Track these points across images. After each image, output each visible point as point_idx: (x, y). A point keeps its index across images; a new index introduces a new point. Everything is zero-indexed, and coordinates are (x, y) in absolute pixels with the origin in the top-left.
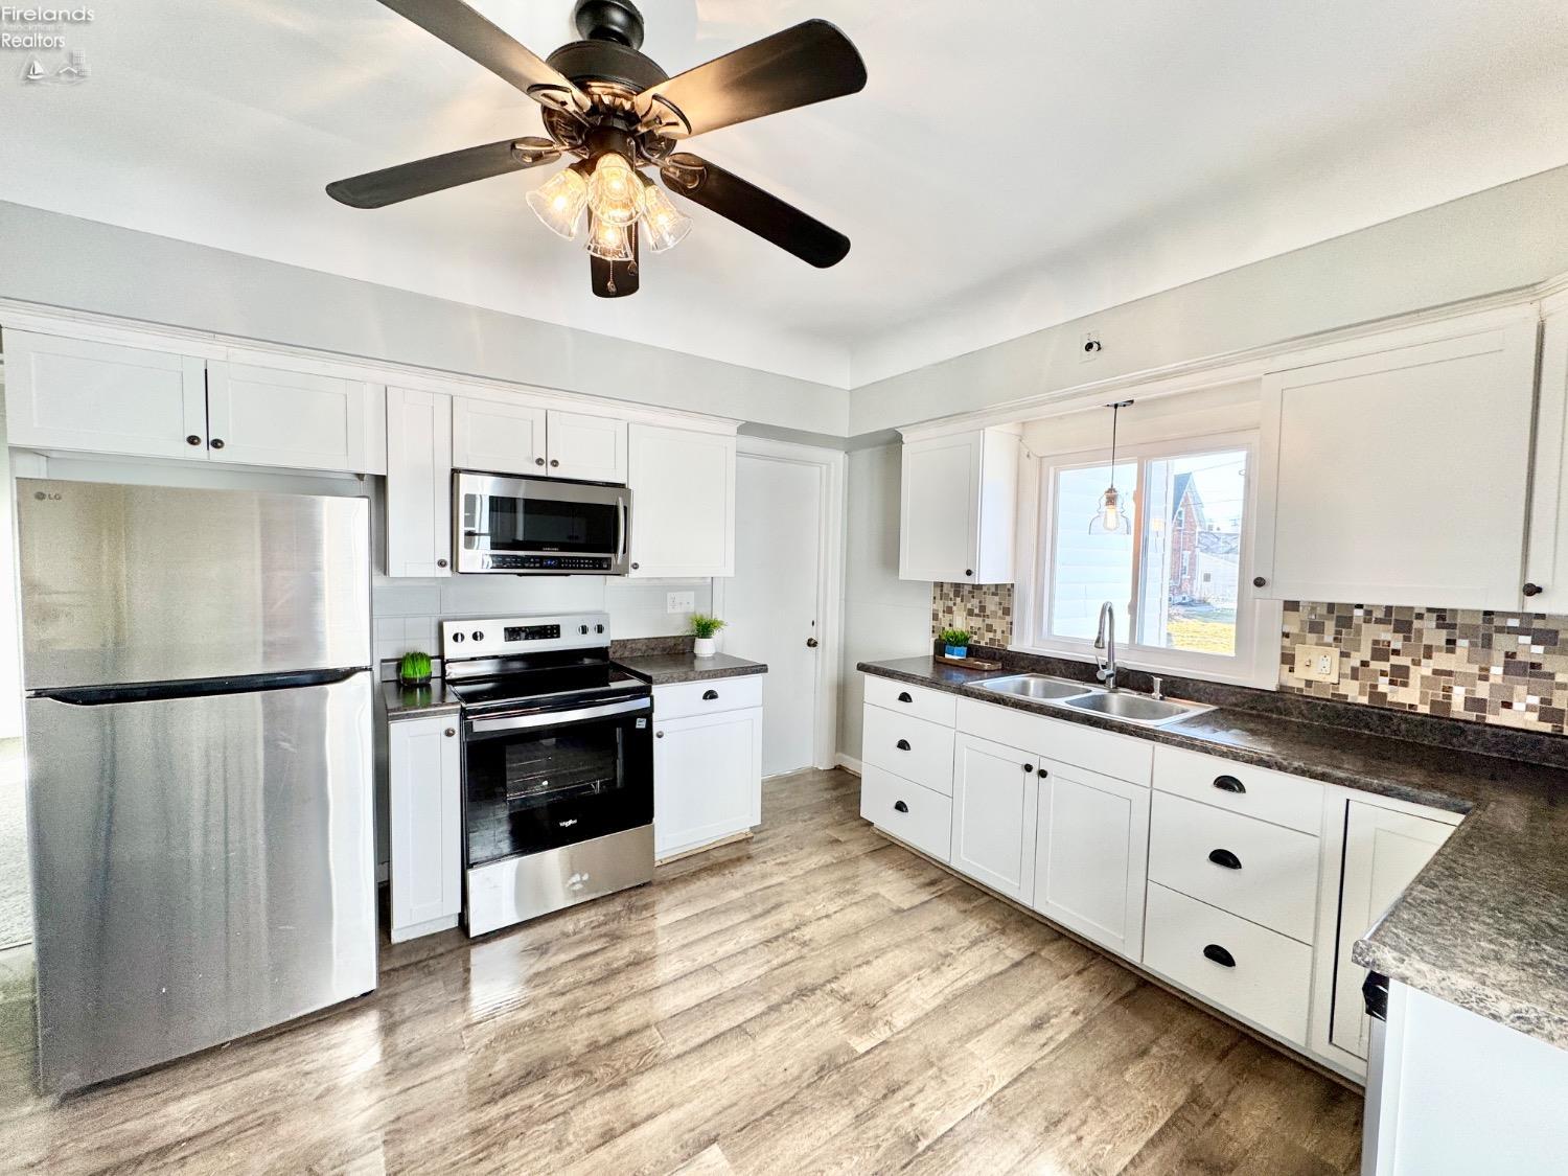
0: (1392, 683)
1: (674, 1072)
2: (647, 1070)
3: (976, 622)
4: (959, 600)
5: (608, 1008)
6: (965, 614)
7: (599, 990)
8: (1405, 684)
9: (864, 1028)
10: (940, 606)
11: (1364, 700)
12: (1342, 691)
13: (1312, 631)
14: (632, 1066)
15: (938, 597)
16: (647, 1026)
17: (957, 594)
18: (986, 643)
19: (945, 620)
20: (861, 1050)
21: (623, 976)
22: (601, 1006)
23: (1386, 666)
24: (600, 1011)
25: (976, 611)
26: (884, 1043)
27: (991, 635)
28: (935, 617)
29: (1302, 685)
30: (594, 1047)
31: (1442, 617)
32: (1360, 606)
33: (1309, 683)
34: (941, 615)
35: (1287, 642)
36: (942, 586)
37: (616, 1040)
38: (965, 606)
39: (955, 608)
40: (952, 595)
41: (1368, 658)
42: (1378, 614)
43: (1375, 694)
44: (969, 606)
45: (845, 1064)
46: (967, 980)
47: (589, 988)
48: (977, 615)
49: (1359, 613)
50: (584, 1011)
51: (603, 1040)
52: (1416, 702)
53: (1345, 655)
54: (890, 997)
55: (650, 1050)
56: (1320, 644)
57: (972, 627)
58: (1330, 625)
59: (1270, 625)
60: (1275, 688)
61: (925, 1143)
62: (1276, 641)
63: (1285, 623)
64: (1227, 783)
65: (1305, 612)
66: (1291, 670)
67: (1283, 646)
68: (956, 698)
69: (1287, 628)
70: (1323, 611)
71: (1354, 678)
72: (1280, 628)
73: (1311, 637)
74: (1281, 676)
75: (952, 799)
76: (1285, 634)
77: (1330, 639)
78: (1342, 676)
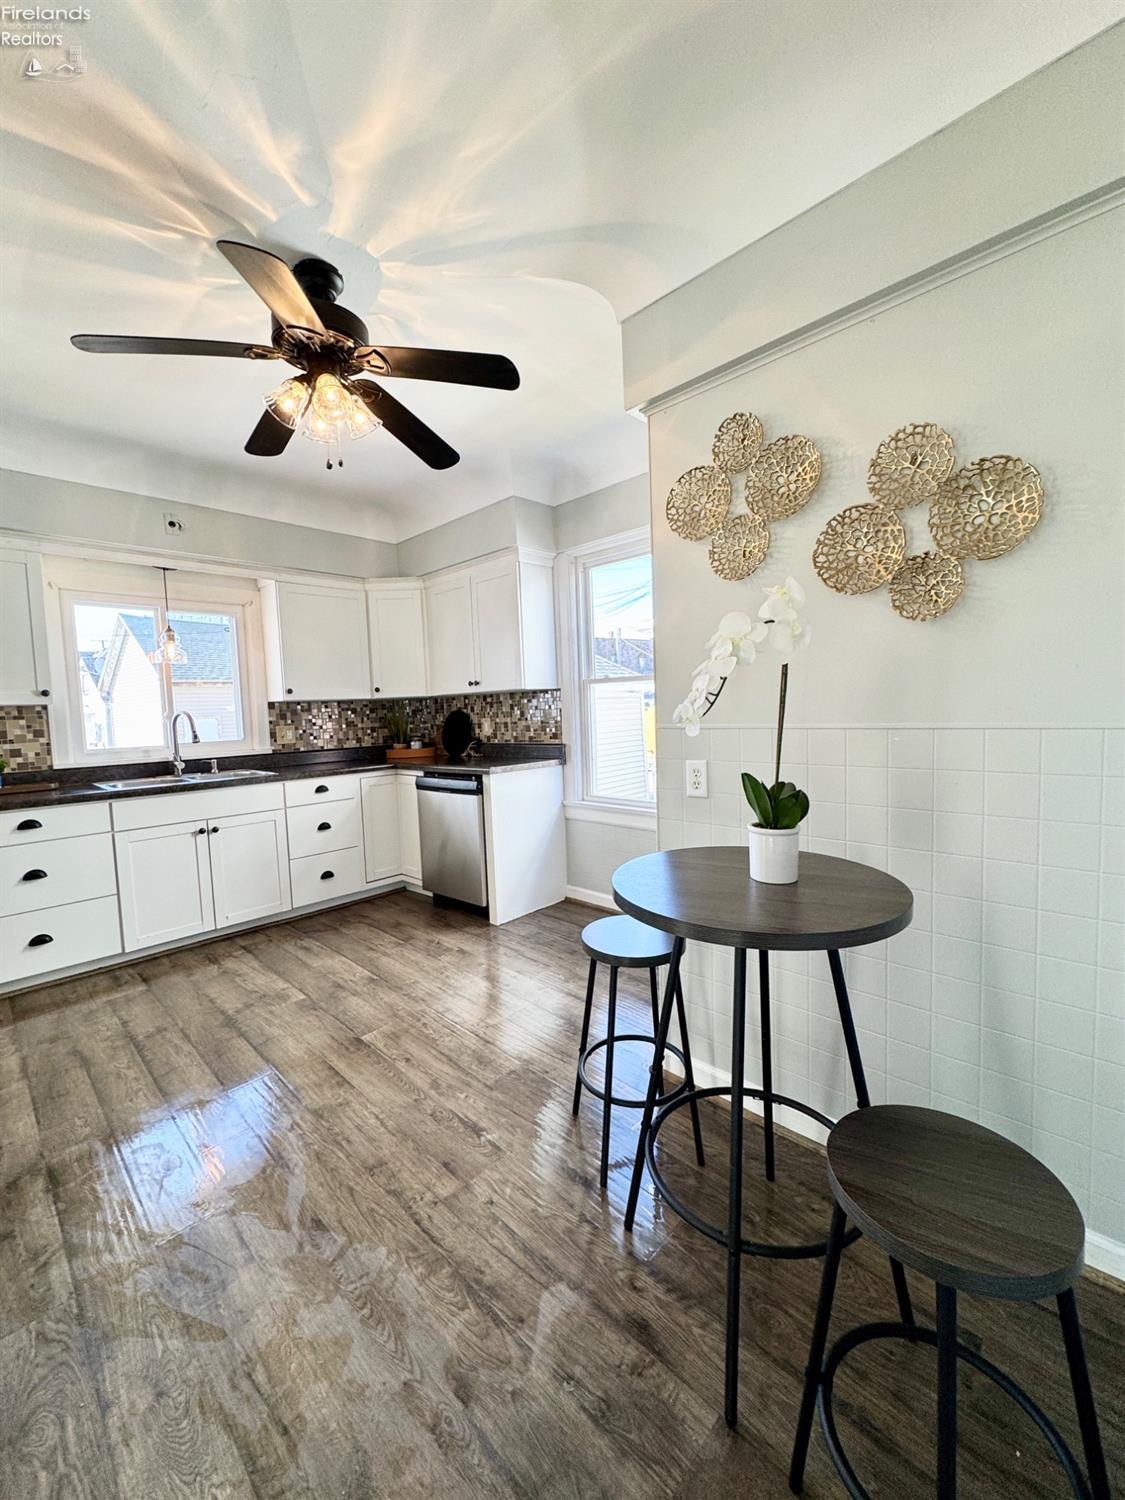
0: (315, 738)
8: (318, 738)
11: (306, 749)
12: (297, 747)
13: (281, 718)
23: (311, 731)
26: (300, 990)
29: (281, 747)
31: (326, 702)
32: (299, 703)
33: (283, 745)
35: (272, 726)
41: (304, 728)
42: (307, 706)
43: (310, 746)
49: (299, 707)
52: (322, 745)
53: (296, 729)
56: (286, 724)
58: (289, 715)
59: (264, 717)
60: (271, 752)
61: (375, 977)
62: (267, 728)
63: (270, 716)
64: (321, 789)
65: (277, 711)
66: (275, 741)
67: (271, 729)
68: (110, 805)
69: (271, 719)
70: (284, 708)
71: (301, 739)
72: (267, 719)
73: (282, 722)
74: (272, 745)
75: (118, 894)
76: (271, 722)
77: (289, 722)
78: (297, 739)
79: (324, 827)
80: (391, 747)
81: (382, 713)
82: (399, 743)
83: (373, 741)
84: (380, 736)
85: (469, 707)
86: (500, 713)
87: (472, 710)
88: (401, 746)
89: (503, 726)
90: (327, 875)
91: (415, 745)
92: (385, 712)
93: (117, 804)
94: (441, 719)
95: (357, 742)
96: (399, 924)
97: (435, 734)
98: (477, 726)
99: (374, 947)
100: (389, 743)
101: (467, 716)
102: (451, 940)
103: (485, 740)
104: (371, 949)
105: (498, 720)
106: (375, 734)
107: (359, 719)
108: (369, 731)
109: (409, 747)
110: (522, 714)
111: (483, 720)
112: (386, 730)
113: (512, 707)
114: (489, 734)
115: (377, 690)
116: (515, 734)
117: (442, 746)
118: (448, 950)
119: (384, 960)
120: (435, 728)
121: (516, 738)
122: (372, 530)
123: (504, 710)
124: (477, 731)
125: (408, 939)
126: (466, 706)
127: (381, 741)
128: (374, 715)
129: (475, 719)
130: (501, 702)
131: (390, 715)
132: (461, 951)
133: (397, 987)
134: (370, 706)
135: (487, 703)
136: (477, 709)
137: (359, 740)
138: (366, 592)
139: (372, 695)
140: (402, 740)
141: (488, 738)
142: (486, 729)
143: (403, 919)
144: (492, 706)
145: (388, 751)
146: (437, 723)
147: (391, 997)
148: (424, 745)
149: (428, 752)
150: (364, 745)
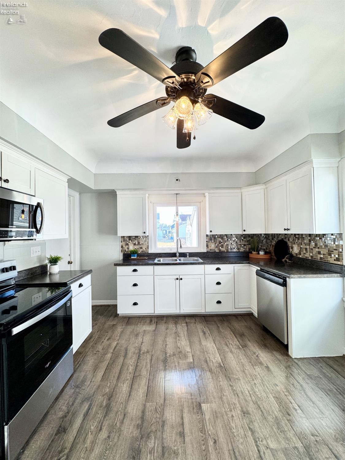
0: (222, 247)
1: (170, 405)
2: (163, 412)
3: (136, 247)
4: (130, 241)
5: (125, 415)
6: (133, 245)
7: (112, 415)
8: (223, 247)
9: (186, 357)
10: (124, 243)
11: (218, 251)
12: (215, 250)
13: (210, 240)
14: (158, 416)
15: (123, 241)
16: (145, 405)
17: (130, 240)
18: (140, 252)
19: (126, 248)
20: (192, 360)
21: (113, 404)
22: (121, 417)
23: (220, 245)
24: (124, 419)
25: (137, 244)
26: (193, 356)
27: (142, 250)
28: (122, 247)
29: (210, 250)
30: (140, 427)
31: (226, 235)
32: (216, 235)
33: (211, 250)
34: (124, 246)
35: (207, 243)
36: (124, 238)
37: (142, 418)
38: (133, 242)
39: (129, 244)
40: (128, 240)
41: (218, 244)
42: (219, 236)
43: (220, 250)
44: (134, 242)
45: (194, 365)
46: (186, 334)
47: (107, 418)
48: (137, 245)
49: (217, 236)
50: (118, 424)
51: (139, 422)
52: (224, 250)
53: (215, 244)
54: (180, 347)
55: (156, 408)
56: (212, 242)
57: (135, 248)
58: (213, 239)
59: (204, 240)
60: (206, 252)
61: (222, 364)
62: (205, 243)
63: (206, 239)
64: (218, 269)
65: (209, 237)
66: (208, 248)
67: (207, 244)
68: (154, 267)
69: (207, 240)
70: (212, 236)
71: (217, 247)
72: (206, 240)
73: (210, 241)
74: (207, 249)
75: (154, 295)
76: (207, 241)
77: (213, 241)
78: (215, 248)
79: (218, 283)
80: (251, 253)
81: (248, 239)
82: (254, 251)
83: (244, 249)
84: (247, 248)
85: (287, 239)
86: (303, 242)
87: (289, 240)
88: (255, 253)
89: (304, 249)
90: (219, 302)
91: (262, 253)
92: (250, 238)
93: (156, 267)
94: (274, 243)
95: (238, 250)
96: (243, 335)
97: (271, 249)
98: (291, 248)
99: (228, 344)
100: (251, 251)
101: (286, 243)
102: (264, 356)
103: (295, 255)
104: (227, 345)
105: (302, 246)
106: (245, 247)
107: (239, 241)
108: (243, 246)
109: (259, 254)
110: (316, 245)
111: (294, 245)
112: (250, 246)
113: (310, 241)
114: (297, 252)
115: (244, 231)
116: (311, 254)
117: (274, 255)
118: (261, 363)
119: (230, 355)
120: (271, 246)
121: (312, 257)
122: (245, 168)
123: (305, 241)
124: (291, 250)
125: (244, 346)
126: (286, 238)
127: (248, 250)
128: (245, 239)
129: (290, 244)
130: (304, 238)
131: (252, 240)
132: (267, 368)
133: (229, 377)
134: (244, 236)
135: (296, 238)
136: (291, 240)
137: (238, 249)
138: (241, 192)
139: (242, 233)
140: (256, 251)
141: (296, 254)
142: (295, 250)
143: (246, 332)
144: (298, 239)
145: (250, 254)
146: (272, 244)
147: (224, 383)
148: (266, 253)
149: (267, 257)
150: (240, 251)
